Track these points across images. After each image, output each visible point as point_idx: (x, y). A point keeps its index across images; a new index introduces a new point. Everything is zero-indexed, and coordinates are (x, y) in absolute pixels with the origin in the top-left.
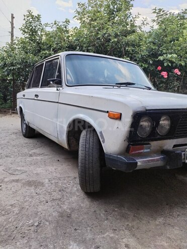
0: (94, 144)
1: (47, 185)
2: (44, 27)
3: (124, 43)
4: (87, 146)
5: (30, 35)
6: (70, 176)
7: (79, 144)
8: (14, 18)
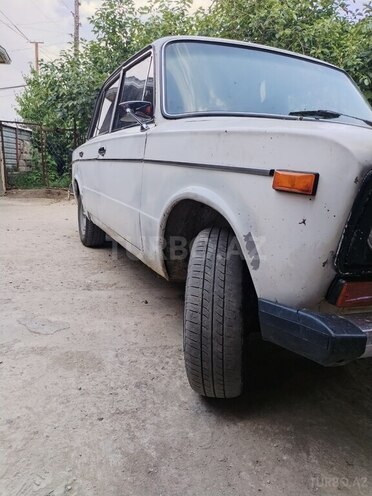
0: (229, 272)
1: (109, 367)
2: (139, 14)
3: (306, 40)
4: (209, 276)
5: (108, 33)
6: (169, 344)
7: (186, 269)
8: (79, 4)
